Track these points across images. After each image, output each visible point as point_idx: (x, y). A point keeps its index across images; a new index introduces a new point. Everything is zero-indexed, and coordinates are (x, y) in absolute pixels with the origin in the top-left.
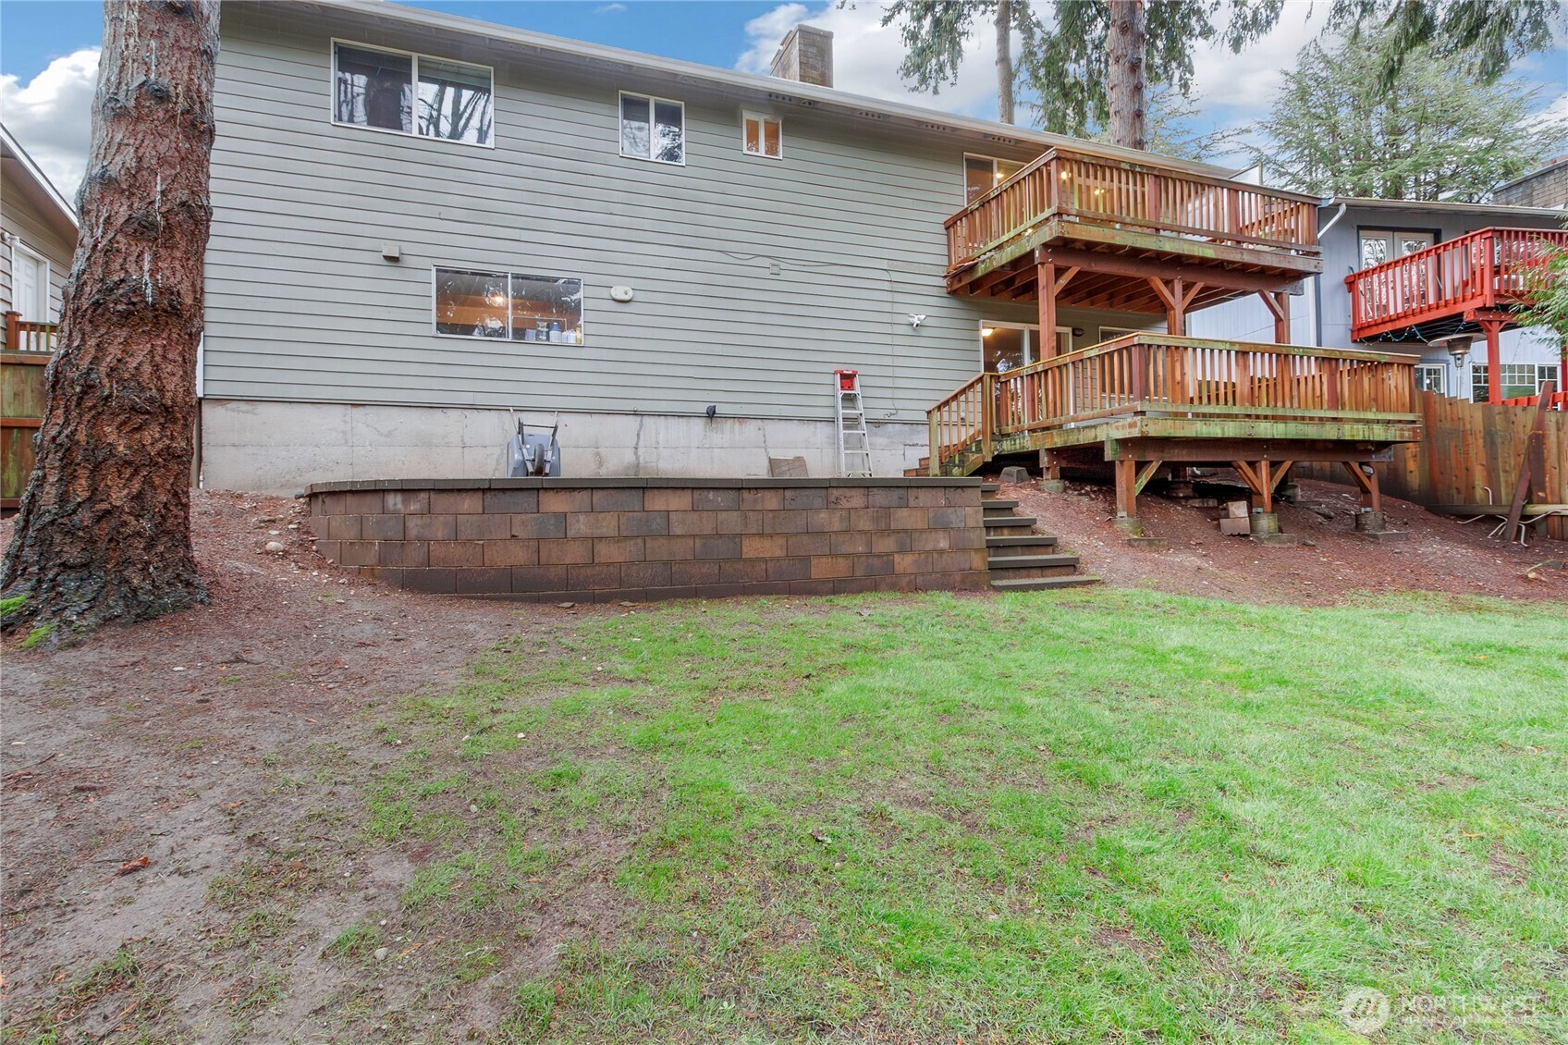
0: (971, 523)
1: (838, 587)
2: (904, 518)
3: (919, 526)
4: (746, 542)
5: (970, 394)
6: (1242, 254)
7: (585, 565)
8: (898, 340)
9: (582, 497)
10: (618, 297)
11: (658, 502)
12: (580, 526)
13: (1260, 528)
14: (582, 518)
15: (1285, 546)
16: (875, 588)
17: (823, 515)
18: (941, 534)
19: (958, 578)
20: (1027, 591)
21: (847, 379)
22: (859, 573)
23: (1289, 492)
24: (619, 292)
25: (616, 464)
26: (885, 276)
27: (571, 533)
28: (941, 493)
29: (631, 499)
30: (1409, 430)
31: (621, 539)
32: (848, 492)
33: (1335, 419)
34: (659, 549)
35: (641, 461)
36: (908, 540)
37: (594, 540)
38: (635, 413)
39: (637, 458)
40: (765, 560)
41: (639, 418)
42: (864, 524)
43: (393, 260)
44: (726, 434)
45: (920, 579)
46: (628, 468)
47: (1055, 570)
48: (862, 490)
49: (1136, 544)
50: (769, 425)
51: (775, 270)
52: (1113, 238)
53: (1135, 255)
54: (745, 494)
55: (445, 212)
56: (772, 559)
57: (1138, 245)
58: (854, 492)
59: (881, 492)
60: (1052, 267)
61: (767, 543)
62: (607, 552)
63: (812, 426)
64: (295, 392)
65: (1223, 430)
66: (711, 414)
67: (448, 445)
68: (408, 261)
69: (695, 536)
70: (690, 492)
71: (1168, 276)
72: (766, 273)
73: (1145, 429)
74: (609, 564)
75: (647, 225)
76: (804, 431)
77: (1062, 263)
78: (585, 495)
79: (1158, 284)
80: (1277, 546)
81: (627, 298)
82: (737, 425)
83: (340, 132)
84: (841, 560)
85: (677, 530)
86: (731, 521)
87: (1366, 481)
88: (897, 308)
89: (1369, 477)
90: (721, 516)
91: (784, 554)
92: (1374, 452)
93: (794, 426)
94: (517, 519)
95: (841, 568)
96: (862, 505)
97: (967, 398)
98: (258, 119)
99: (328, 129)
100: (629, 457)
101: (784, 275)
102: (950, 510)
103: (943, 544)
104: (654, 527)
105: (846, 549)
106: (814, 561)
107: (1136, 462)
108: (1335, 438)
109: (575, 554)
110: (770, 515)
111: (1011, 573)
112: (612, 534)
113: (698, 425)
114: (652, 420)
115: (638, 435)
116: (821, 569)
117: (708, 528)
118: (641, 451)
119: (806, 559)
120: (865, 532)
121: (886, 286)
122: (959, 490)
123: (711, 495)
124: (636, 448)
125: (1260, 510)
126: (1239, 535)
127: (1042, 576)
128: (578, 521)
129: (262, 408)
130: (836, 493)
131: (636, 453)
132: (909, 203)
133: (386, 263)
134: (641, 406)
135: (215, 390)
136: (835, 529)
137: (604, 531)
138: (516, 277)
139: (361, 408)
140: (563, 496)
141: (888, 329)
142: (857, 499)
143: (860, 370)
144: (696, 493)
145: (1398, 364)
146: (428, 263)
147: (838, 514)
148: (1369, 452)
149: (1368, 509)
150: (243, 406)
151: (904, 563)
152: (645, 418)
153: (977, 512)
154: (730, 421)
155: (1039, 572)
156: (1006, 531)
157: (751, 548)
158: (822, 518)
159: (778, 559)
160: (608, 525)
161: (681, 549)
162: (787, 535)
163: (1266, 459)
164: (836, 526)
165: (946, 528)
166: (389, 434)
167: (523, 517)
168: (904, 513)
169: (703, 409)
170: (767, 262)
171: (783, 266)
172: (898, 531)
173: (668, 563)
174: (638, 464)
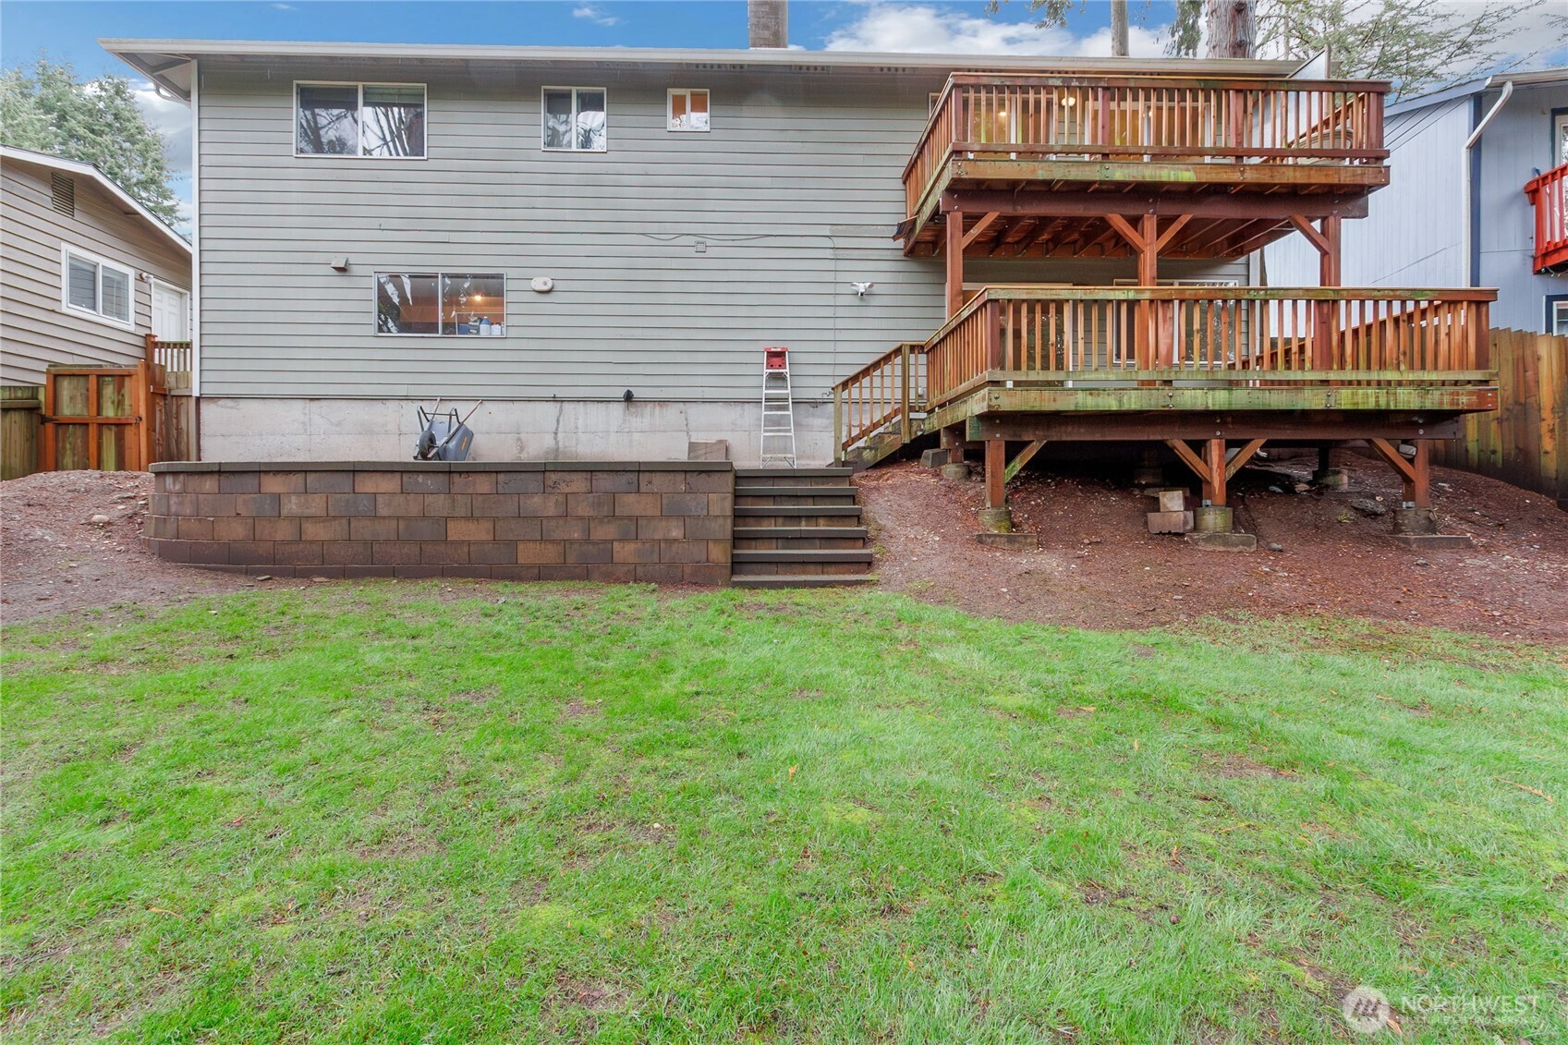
0: (715, 511)
1: (542, 574)
2: (631, 504)
3: (649, 513)
4: (451, 525)
5: (887, 369)
6: (1243, 172)
7: (290, 542)
8: (841, 312)
9: (297, 480)
10: (537, 289)
11: (367, 485)
12: (292, 505)
13: (1203, 526)
14: (293, 498)
15: (1236, 550)
16: (586, 576)
17: (537, 500)
18: (674, 523)
19: (688, 570)
20: (782, 588)
21: (776, 356)
22: (571, 559)
23: (1330, 480)
24: (539, 284)
25: (536, 448)
26: (828, 243)
27: (284, 512)
28: (680, 477)
29: (345, 482)
30: (1470, 393)
31: (328, 518)
32: (567, 476)
33: (1325, 382)
34: (364, 529)
35: (561, 444)
36: (634, 528)
37: (300, 520)
38: (555, 399)
39: (557, 443)
40: (469, 543)
41: (559, 404)
42: (583, 509)
43: (342, 270)
44: (644, 419)
45: (640, 570)
46: (547, 453)
47: (841, 566)
48: (584, 474)
49: (989, 540)
50: (692, 409)
51: (701, 248)
52: (1034, 171)
53: (1078, 190)
54: (456, 478)
55: (386, 224)
56: (476, 543)
57: (1071, 178)
58: (574, 476)
59: (605, 475)
60: (960, 215)
61: (472, 526)
62: (312, 531)
63: (738, 408)
64: (265, 390)
65: (1120, 401)
66: (629, 398)
67: (386, 432)
68: (355, 270)
69: (398, 518)
70: (398, 476)
71: (1133, 211)
72: (691, 252)
73: (994, 402)
74: (312, 542)
75: (568, 215)
76: (732, 413)
77: (973, 209)
78: (300, 477)
79: (1118, 221)
80: (1222, 549)
81: (546, 288)
82: (657, 409)
83: (301, 163)
84: (550, 546)
85: (383, 511)
86: (439, 504)
87: (1404, 465)
88: (841, 276)
89: (1411, 461)
90: (429, 499)
91: (490, 537)
92: (1421, 426)
93: (719, 408)
94: (241, 498)
95: (550, 554)
96: (584, 490)
97: (882, 372)
98: (240, 160)
99: (291, 162)
100: (548, 442)
101: (711, 252)
102: (688, 497)
103: (676, 533)
104: (360, 508)
105: (558, 535)
106: (521, 547)
107: (1006, 442)
108: (1321, 407)
109: (284, 532)
110: (480, 498)
111: (774, 568)
112: (318, 514)
113: (618, 409)
114: (572, 405)
115: (558, 421)
116: (528, 554)
117: (414, 510)
118: (560, 436)
119: (513, 544)
120: (582, 518)
121: (829, 253)
122: (703, 475)
123: (420, 478)
124: (556, 434)
125: (1209, 502)
126: (1169, 533)
127: (823, 573)
128: (290, 502)
129: (242, 403)
130: (554, 477)
131: (555, 438)
132: (858, 160)
133: (336, 273)
134: (560, 393)
135: (208, 390)
136: (550, 514)
137: (312, 511)
138: (444, 276)
139: (317, 402)
140: (280, 478)
141: (830, 300)
142: (578, 483)
143: (790, 347)
144: (405, 477)
145: (1470, 302)
146: (370, 270)
147: (553, 499)
148: (1416, 426)
149: (1410, 504)
150: (229, 403)
151: (624, 552)
152: (565, 404)
153: (724, 499)
154: (650, 405)
155: (819, 568)
156: (821, 521)
157: (457, 531)
158: (535, 503)
159: (482, 543)
160: (316, 505)
161: (385, 530)
162: (495, 520)
163: (1219, 438)
164: (551, 511)
165: (683, 517)
166: (339, 424)
167: (245, 497)
168: (632, 498)
169: (621, 393)
170: (692, 240)
171: (709, 242)
172: (622, 518)
173: (370, 544)
174: (557, 449)
